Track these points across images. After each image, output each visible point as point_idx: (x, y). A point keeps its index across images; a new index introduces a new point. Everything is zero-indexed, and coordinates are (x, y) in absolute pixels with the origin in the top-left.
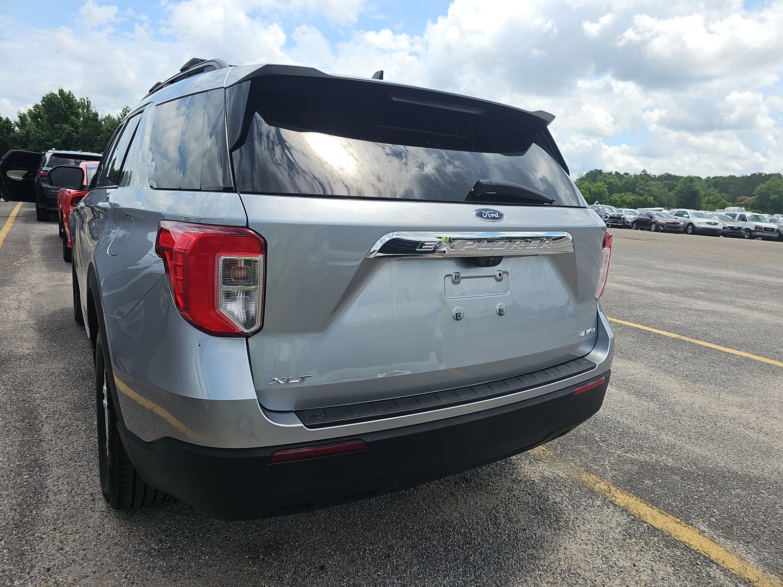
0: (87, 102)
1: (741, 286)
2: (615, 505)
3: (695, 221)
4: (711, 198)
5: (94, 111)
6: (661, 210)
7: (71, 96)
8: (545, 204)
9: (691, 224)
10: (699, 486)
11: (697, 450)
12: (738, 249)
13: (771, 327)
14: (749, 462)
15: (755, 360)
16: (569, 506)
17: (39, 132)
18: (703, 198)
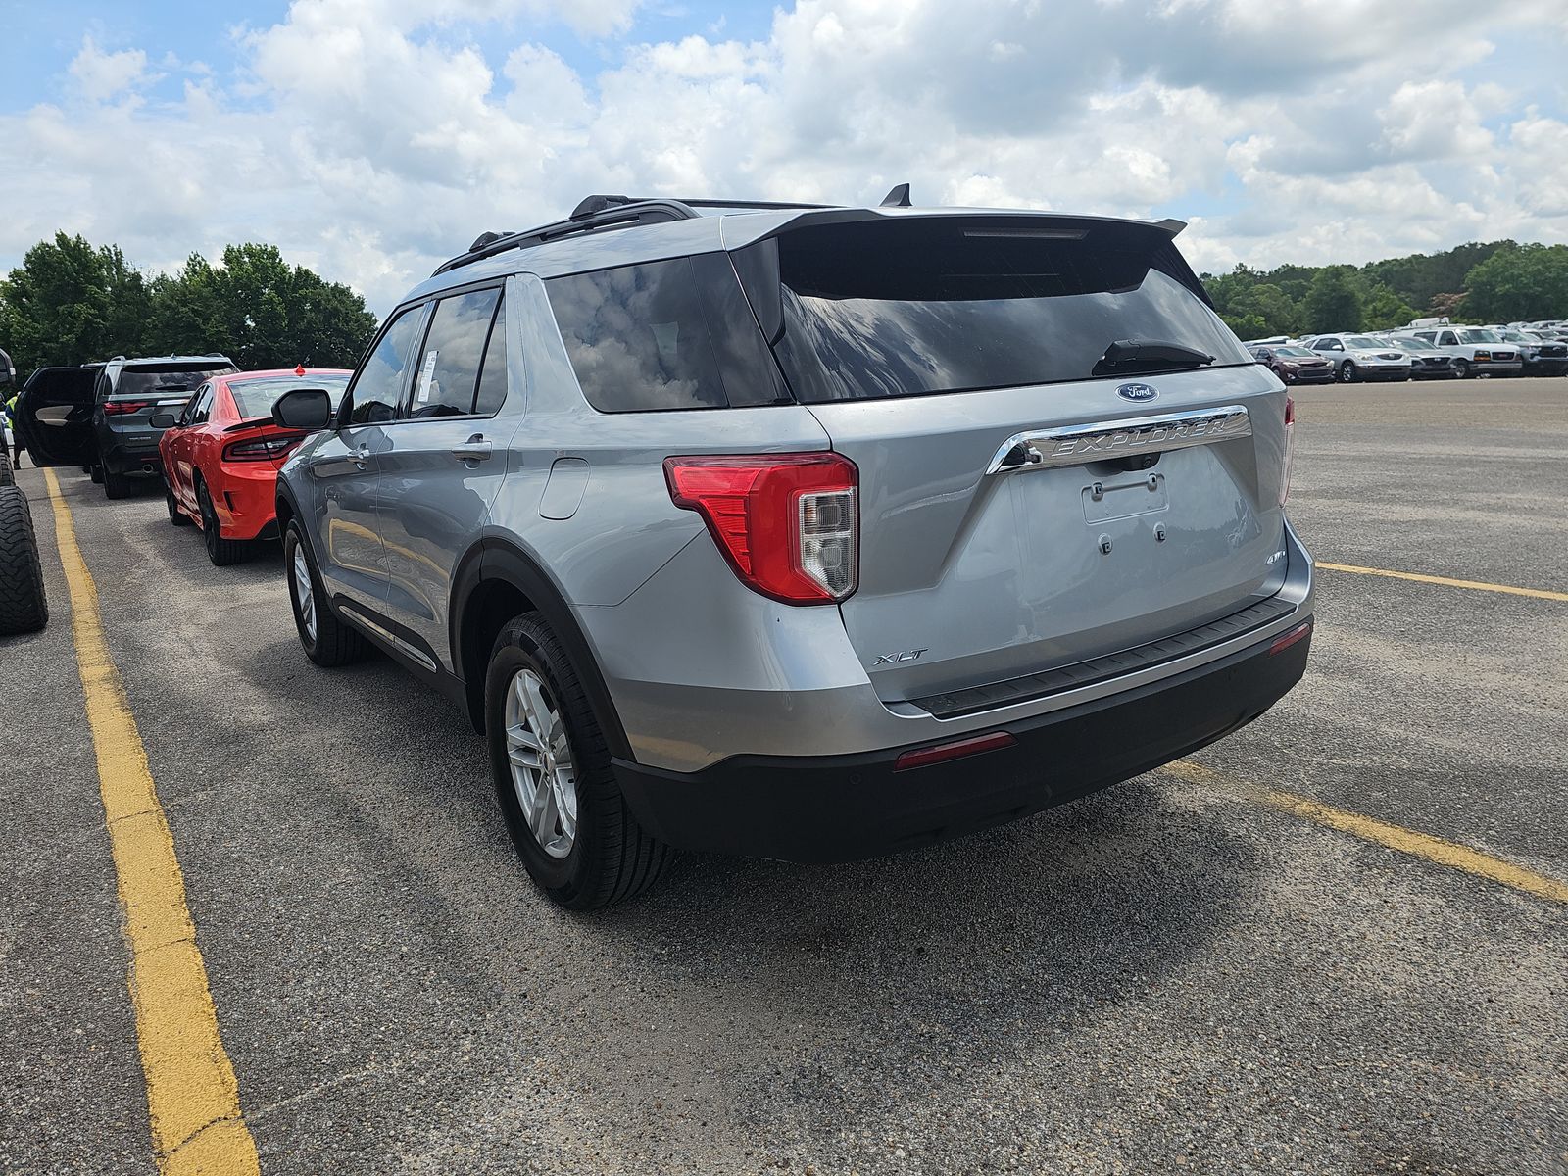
0: (116, 254)
1: (1468, 469)
2: (1333, 830)
3: (1357, 355)
4: (1379, 305)
5: (130, 271)
6: (1284, 342)
7: (82, 246)
8: (1202, 365)
9: (1349, 362)
10: (1460, 792)
11: (1446, 743)
12: (1449, 401)
13: (1535, 537)
14: (1533, 750)
15: (1516, 595)
16: (1262, 839)
17: (27, 326)
18: (1362, 308)
